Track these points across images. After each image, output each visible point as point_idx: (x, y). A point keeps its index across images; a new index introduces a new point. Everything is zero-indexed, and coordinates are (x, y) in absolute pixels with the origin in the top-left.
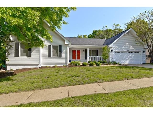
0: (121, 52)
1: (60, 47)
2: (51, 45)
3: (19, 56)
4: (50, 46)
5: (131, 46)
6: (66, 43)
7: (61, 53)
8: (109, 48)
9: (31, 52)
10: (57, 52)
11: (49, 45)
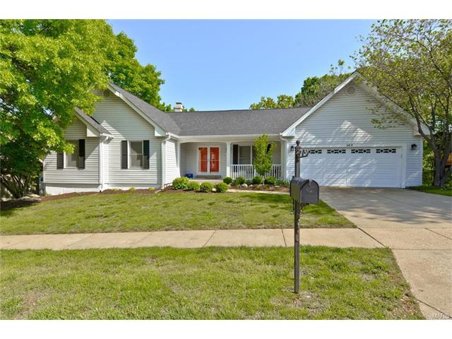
0: (324, 152)
1: (147, 143)
2: (126, 141)
3: (65, 167)
4: (124, 143)
5: (362, 128)
6: (157, 134)
7: (148, 158)
8: (283, 139)
9: (84, 159)
10: (139, 157)
11: (123, 141)
